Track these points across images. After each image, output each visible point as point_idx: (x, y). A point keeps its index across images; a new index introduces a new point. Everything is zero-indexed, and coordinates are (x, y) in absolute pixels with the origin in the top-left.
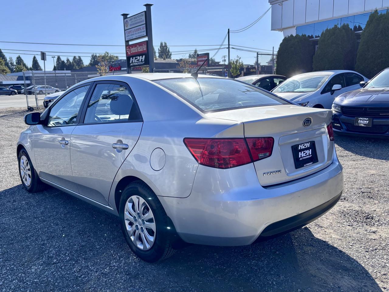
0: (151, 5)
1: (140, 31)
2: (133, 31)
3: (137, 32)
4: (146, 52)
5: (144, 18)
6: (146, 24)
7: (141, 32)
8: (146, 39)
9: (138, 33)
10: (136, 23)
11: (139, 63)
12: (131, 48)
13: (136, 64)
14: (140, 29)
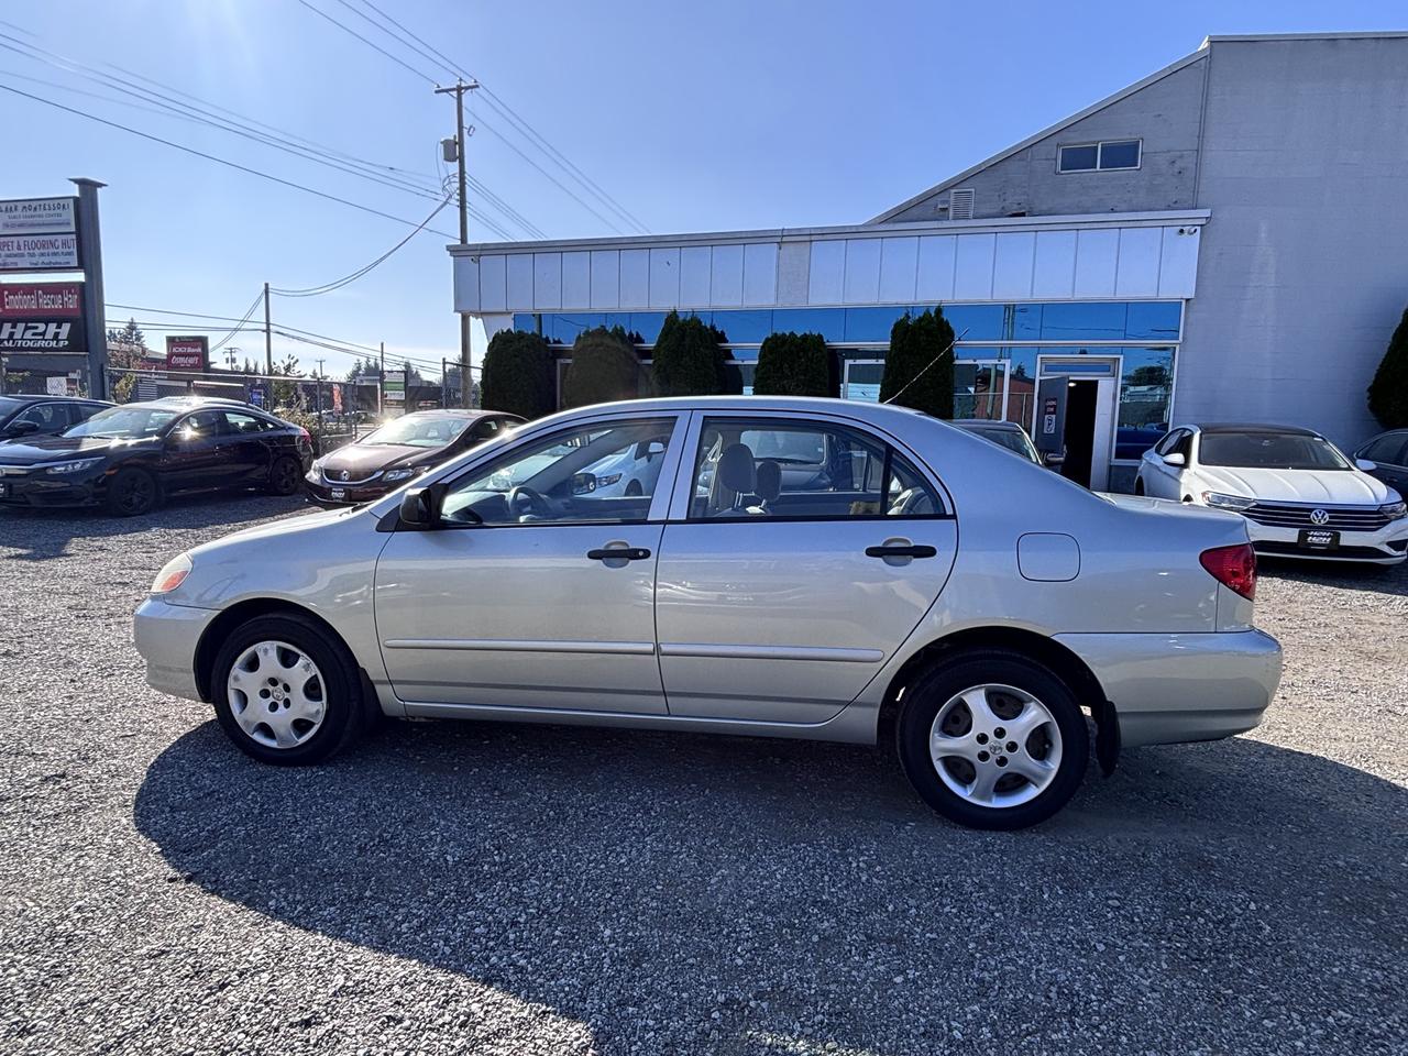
0: (101, 185)
1: (52, 250)
2: (19, 245)
3: (37, 251)
4: (79, 314)
5: (70, 215)
6: (79, 233)
7: (55, 254)
8: (79, 277)
9: (43, 255)
10: (32, 225)
11: (43, 344)
12: (6, 293)
13: (30, 344)
14: (52, 244)
